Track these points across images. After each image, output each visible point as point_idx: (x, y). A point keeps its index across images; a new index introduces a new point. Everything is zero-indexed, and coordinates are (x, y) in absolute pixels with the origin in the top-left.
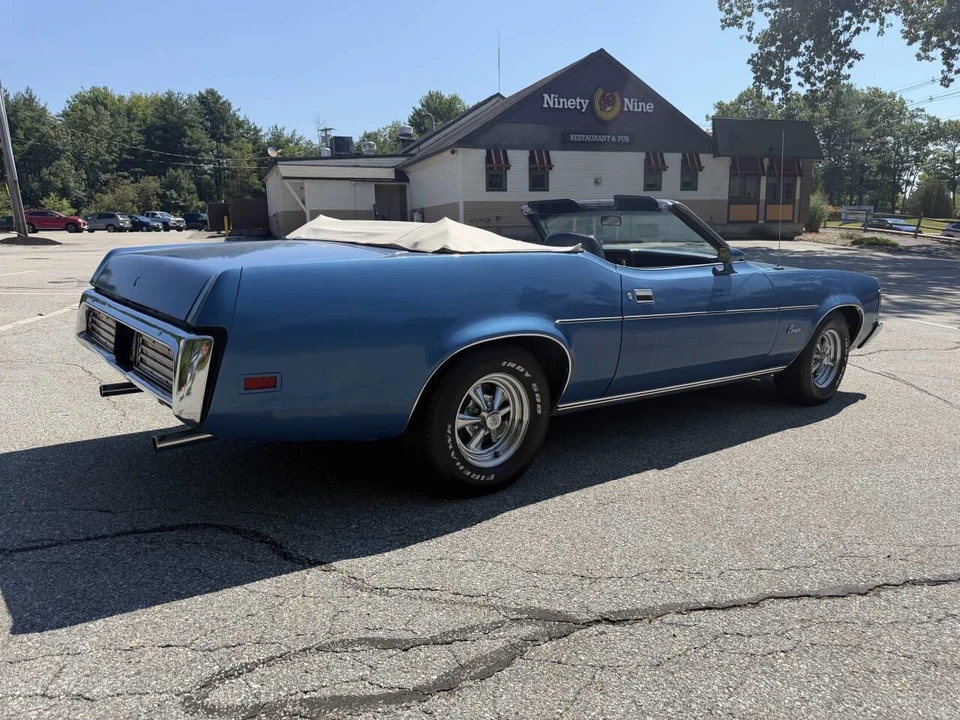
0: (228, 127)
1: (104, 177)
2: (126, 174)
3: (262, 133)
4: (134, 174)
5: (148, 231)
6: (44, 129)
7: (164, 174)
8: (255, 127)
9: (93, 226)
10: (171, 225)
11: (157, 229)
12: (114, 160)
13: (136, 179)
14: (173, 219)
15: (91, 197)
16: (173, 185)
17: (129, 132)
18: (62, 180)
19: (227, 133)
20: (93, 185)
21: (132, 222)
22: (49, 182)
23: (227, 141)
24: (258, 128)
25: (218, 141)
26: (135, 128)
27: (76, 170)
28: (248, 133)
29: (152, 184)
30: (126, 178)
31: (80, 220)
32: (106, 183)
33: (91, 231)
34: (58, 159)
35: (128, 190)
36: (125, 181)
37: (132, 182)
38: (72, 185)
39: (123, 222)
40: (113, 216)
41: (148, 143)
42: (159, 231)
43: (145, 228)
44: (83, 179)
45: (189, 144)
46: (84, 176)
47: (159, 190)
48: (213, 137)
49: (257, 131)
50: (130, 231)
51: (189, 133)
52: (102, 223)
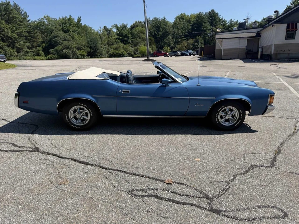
0: (216, 21)
1: (179, 40)
2: (185, 39)
3: (227, 22)
4: (187, 38)
5: (185, 56)
6: (167, 27)
7: (195, 38)
8: (225, 20)
9: (171, 55)
10: (192, 54)
11: (187, 55)
12: (182, 35)
13: (188, 40)
14: (192, 52)
15: (175, 46)
16: (197, 41)
17: (187, 26)
18: (169, 41)
19: (215, 23)
20: (176, 43)
21: (181, 53)
22: (166, 42)
23: (215, 26)
24: (226, 20)
25: (213, 26)
26: (189, 25)
27: (173, 38)
28: (222, 23)
29: (191, 41)
30: (185, 40)
31: (167, 54)
32: (180, 42)
33: (171, 56)
34: (169, 35)
35: (185, 44)
36: (185, 41)
37: (187, 41)
38: (171, 43)
39: (179, 53)
40: (177, 52)
41: (192, 29)
42: (188, 56)
43: (184, 55)
44: (174, 41)
45: (203, 28)
46: (174, 40)
47: (193, 43)
48: (211, 25)
49: (225, 21)
50: (181, 56)
51: (204, 25)
52: (174, 54)
